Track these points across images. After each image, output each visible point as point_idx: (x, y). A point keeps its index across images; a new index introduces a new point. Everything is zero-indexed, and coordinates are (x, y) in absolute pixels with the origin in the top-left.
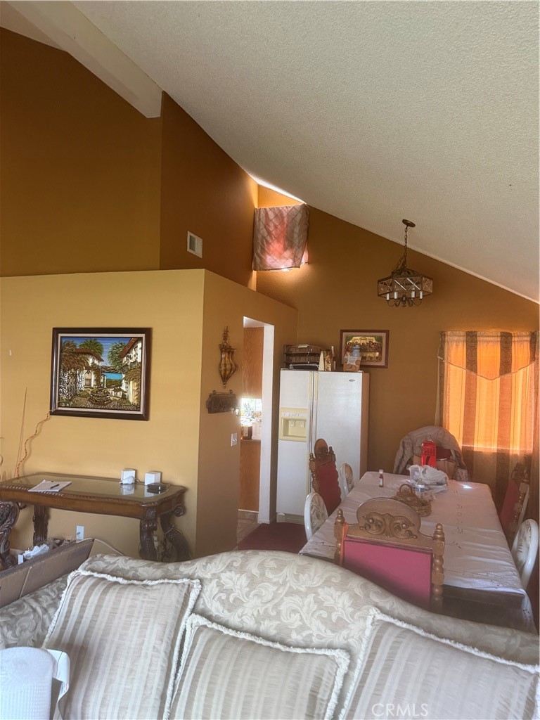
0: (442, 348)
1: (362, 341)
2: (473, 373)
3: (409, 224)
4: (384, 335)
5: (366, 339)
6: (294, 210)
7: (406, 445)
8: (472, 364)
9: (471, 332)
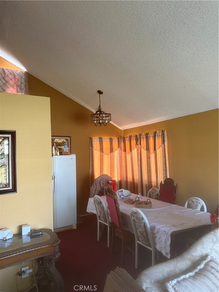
0: (92, 144)
1: (60, 141)
2: (102, 153)
3: (100, 92)
4: (69, 138)
5: (61, 140)
6: (21, 73)
7: (97, 184)
8: (102, 150)
9: (100, 138)
